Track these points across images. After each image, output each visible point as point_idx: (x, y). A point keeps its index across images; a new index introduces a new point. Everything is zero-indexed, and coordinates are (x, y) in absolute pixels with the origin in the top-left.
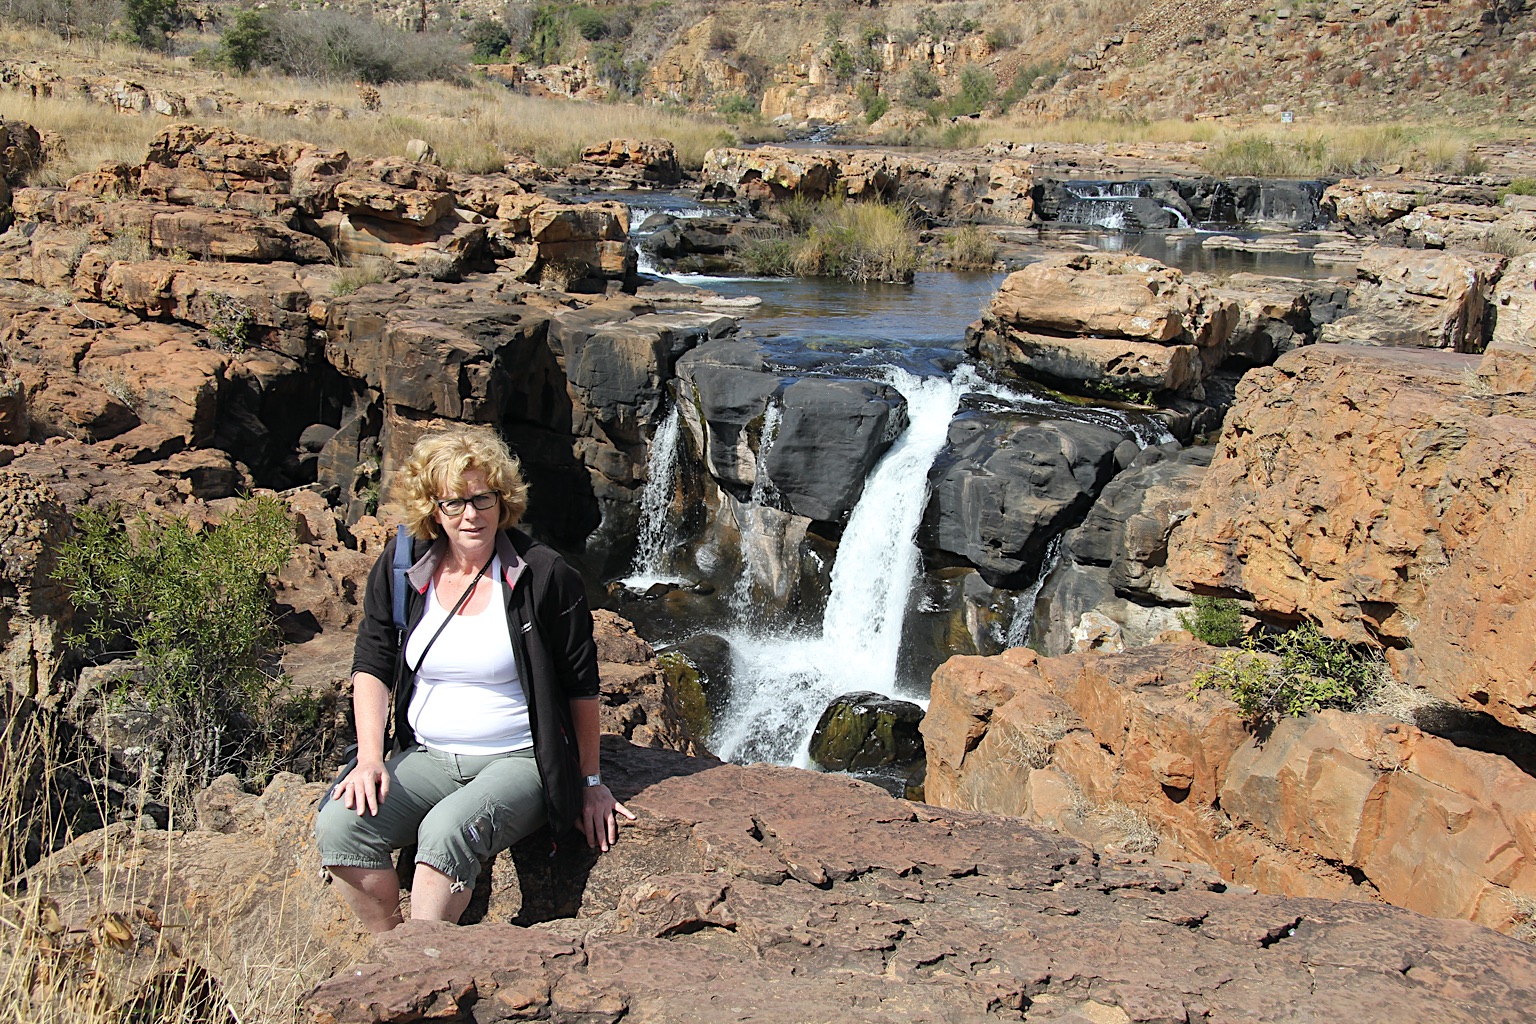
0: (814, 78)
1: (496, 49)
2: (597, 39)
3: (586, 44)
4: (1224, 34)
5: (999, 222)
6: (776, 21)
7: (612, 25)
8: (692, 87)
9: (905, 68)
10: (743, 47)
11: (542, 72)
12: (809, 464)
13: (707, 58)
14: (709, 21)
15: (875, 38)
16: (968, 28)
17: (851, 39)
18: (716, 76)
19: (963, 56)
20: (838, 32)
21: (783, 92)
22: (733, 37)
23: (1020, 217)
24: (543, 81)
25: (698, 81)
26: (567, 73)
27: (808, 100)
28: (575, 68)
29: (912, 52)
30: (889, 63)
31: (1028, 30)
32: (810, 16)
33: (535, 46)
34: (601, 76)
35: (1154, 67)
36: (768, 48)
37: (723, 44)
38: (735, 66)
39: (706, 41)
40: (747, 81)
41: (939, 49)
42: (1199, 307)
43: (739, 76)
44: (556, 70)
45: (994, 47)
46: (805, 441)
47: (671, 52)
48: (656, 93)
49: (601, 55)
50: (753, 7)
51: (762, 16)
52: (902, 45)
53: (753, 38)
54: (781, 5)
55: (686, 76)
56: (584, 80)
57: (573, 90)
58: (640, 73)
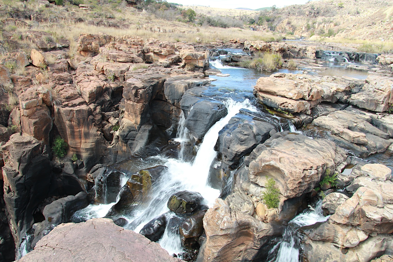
0: (303, 29)
1: (253, 23)
3: (267, 23)
5: (308, 58)
6: (298, 20)
7: (271, 20)
8: (283, 30)
9: (319, 28)
10: (292, 24)
12: (194, 124)
13: (286, 25)
14: (287, 19)
15: (315, 23)
16: (331, 22)
17: (310, 23)
18: (287, 28)
19: (329, 27)
20: (308, 22)
22: (291, 22)
23: (312, 57)
24: (259, 28)
27: (302, 33)
28: (264, 26)
29: (321, 26)
30: (316, 27)
31: (342, 23)
32: (304, 19)
33: (259, 23)
34: (268, 28)
35: (361, 30)
36: (296, 24)
37: (289, 23)
39: (286, 23)
40: (292, 29)
41: (325, 25)
42: (311, 90)
43: (291, 28)
44: (261, 26)
45: (335, 25)
46: (195, 118)
47: (280, 24)
48: (277, 31)
49: (269, 24)
50: (295, 17)
51: (296, 19)
52: (319, 24)
53: (294, 22)
54: (299, 17)
55: (282, 28)
56: (266, 28)
57: (264, 30)
58: (275, 27)
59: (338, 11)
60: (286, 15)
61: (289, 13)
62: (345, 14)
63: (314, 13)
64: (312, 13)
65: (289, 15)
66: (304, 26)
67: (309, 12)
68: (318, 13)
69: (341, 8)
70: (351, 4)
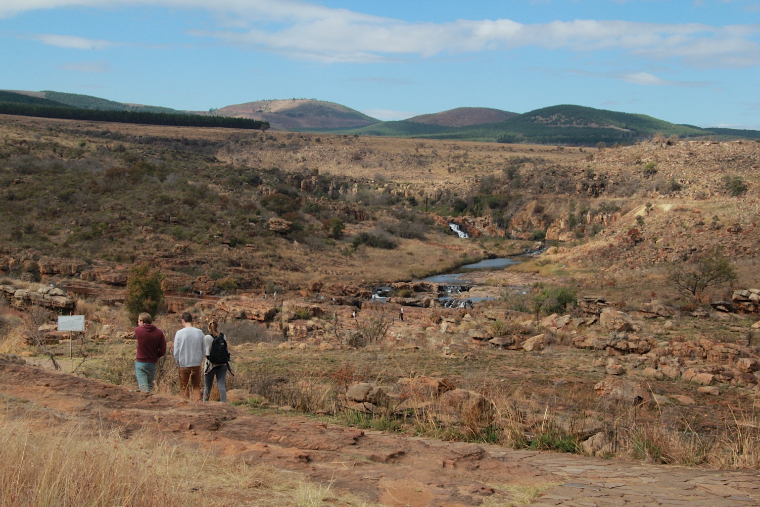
0: (562, 226)
1: (461, 210)
2: (494, 208)
3: (490, 210)
6: (560, 202)
7: (501, 203)
8: (526, 226)
10: (546, 212)
11: (475, 220)
13: (533, 216)
14: (535, 202)
15: (585, 212)
16: (617, 209)
17: (576, 212)
18: (535, 223)
19: (613, 220)
22: (542, 208)
24: (474, 224)
25: (528, 224)
26: (482, 221)
27: (559, 233)
28: (486, 219)
29: (596, 218)
30: (589, 221)
32: (571, 201)
33: (474, 209)
34: (494, 222)
36: (555, 212)
37: (538, 210)
38: (541, 218)
39: (532, 210)
40: (545, 224)
41: (605, 217)
43: (542, 222)
44: (479, 219)
47: (520, 213)
48: (513, 228)
49: (495, 214)
50: (552, 196)
51: (554, 200)
52: (594, 214)
53: (550, 208)
54: (562, 196)
55: (524, 222)
56: (488, 223)
57: (484, 227)
58: (509, 220)
59: (643, 180)
60: (534, 191)
61: (542, 187)
63: (594, 186)
64: (588, 187)
65: (540, 192)
66: (563, 220)
67: (582, 185)
69: (651, 173)
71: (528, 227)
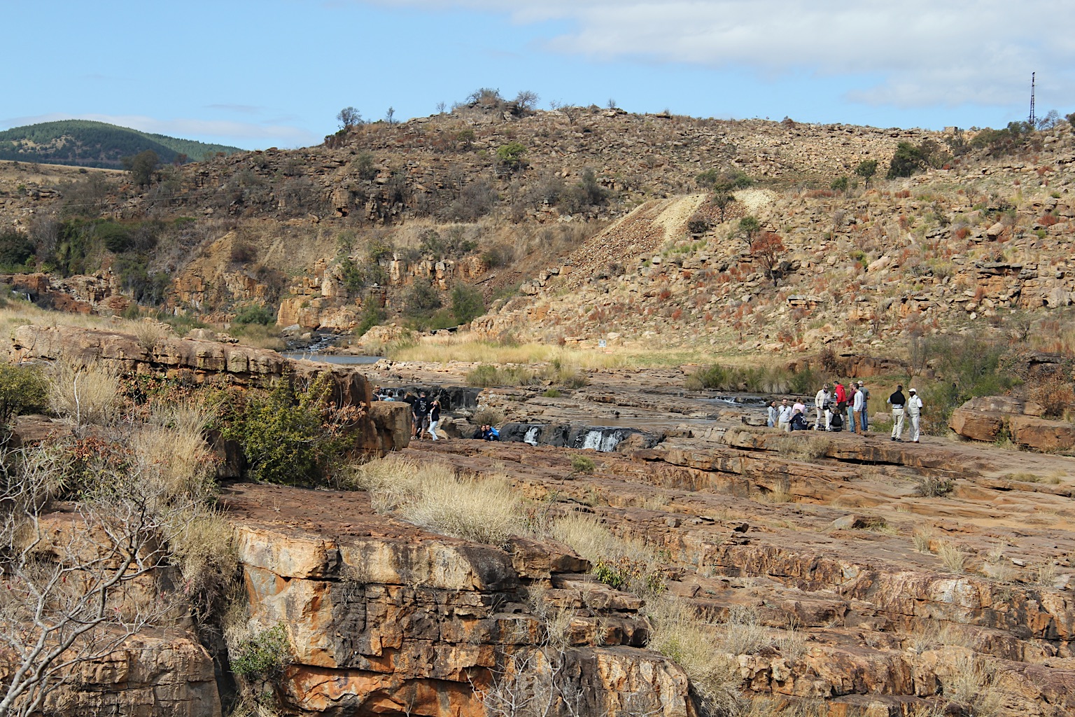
0: (325, 291)
1: (21, 259)
2: (121, 251)
3: (110, 256)
4: (623, 272)
6: (295, 236)
7: (138, 238)
8: (213, 296)
9: (410, 283)
10: (263, 260)
11: (67, 281)
13: (228, 270)
14: (230, 236)
15: (386, 255)
16: (467, 248)
17: (360, 256)
18: (236, 287)
19: (462, 273)
20: (349, 248)
21: (298, 303)
22: (254, 251)
24: (68, 289)
25: (219, 291)
26: (92, 283)
27: (320, 310)
28: (99, 277)
29: (417, 269)
30: (395, 278)
31: (520, 250)
32: (327, 233)
33: (60, 256)
34: (125, 286)
36: (286, 261)
37: (242, 257)
38: (254, 277)
39: (227, 254)
40: (266, 292)
41: (440, 266)
43: (259, 287)
44: (81, 280)
45: (490, 265)
47: (194, 264)
48: (178, 302)
49: (125, 266)
50: (274, 223)
51: (282, 232)
53: (273, 252)
54: (300, 222)
55: (208, 287)
56: (108, 289)
57: (97, 299)
58: (163, 283)
59: (500, 184)
60: (223, 212)
61: (240, 201)
62: (536, 203)
63: (380, 198)
64: (367, 200)
65: (237, 213)
67: (347, 194)
68: (398, 197)
69: (516, 169)
70: (563, 148)
71: (218, 299)
